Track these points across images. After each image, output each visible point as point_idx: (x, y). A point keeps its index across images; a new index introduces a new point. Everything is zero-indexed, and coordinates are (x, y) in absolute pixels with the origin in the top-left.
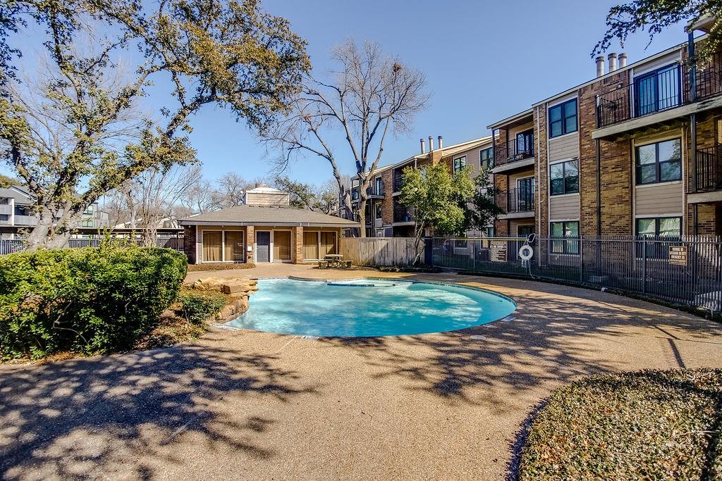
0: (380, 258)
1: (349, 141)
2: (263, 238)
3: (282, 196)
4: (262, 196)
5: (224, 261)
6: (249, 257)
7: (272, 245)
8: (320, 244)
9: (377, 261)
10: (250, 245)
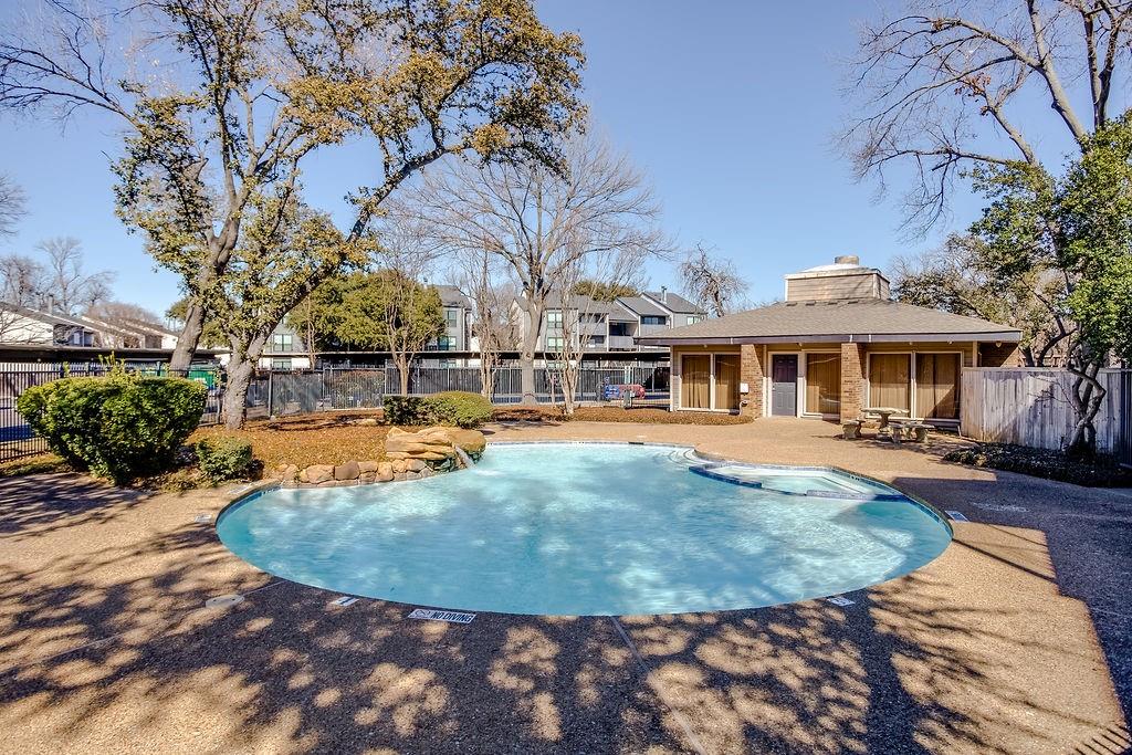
0: (1031, 424)
1: (1060, 110)
2: (784, 368)
3: (861, 279)
4: (816, 282)
5: (713, 408)
6: (744, 405)
7: (802, 381)
8: (913, 382)
9: (1023, 432)
10: (745, 381)
